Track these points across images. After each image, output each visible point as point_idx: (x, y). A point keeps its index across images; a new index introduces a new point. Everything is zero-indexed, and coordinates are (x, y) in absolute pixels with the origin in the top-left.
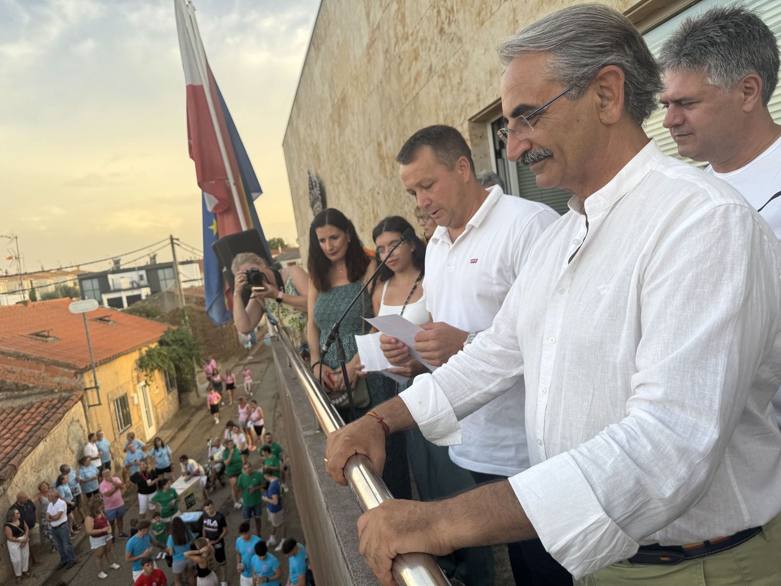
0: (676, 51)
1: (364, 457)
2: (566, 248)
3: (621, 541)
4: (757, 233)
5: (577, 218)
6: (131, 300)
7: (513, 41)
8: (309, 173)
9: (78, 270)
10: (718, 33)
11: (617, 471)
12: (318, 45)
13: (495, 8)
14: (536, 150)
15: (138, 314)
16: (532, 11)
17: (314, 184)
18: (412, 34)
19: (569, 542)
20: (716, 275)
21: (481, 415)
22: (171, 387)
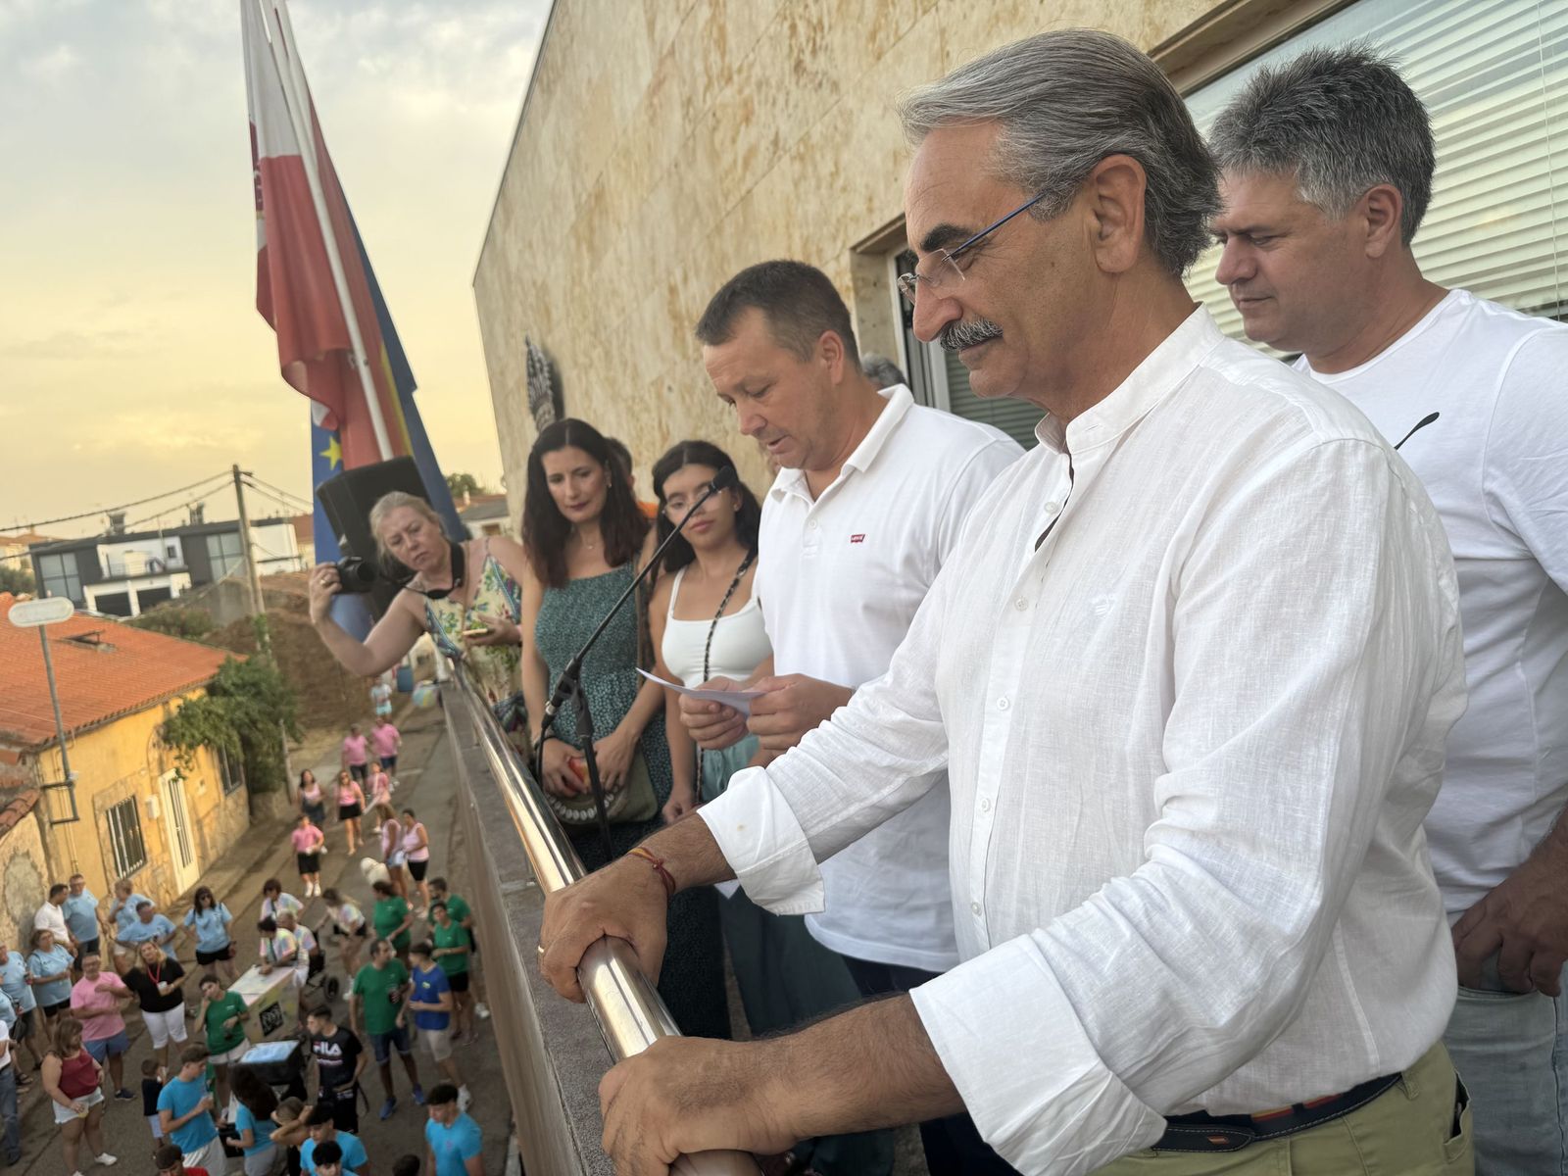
0: (1241, 133)
1: (621, 942)
2: (1031, 517)
3: (1130, 1116)
4: (1398, 497)
5: (1052, 459)
6: (148, 599)
7: (931, 94)
8: (528, 343)
9: (32, 535)
10: (1319, 100)
11: (1126, 974)
12: (548, 85)
13: (904, 27)
14: (970, 324)
15: (162, 628)
16: (976, 35)
17: (538, 365)
18: (740, 71)
19: (1029, 1120)
20: (1318, 582)
21: (870, 845)
22: (233, 782)
